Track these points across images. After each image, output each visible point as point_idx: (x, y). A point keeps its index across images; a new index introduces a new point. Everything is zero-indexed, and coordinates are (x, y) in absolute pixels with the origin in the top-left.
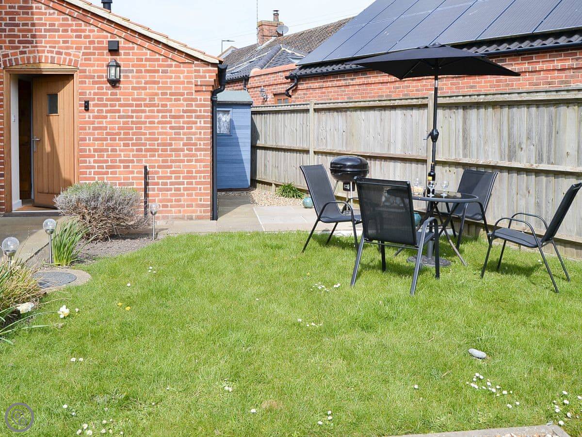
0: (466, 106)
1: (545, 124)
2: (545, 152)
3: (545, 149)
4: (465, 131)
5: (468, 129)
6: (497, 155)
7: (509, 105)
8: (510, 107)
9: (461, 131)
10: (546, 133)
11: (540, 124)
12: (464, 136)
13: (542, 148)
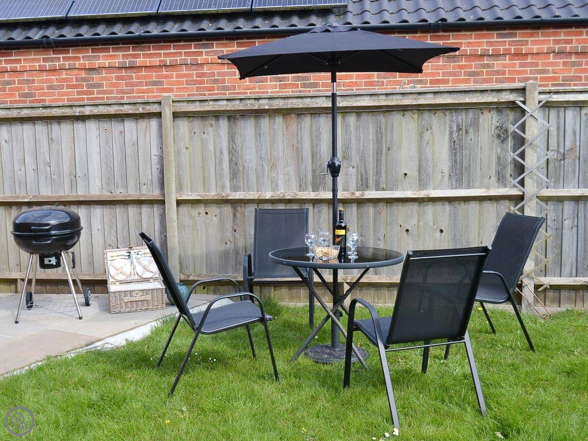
0: (232, 116)
1: (371, 137)
2: (371, 176)
3: (371, 172)
4: (232, 152)
5: (239, 149)
6: (294, 184)
7: (311, 114)
8: (313, 115)
9: (226, 152)
10: (371, 150)
11: (362, 139)
12: (230, 161)
13: (366, 171)
